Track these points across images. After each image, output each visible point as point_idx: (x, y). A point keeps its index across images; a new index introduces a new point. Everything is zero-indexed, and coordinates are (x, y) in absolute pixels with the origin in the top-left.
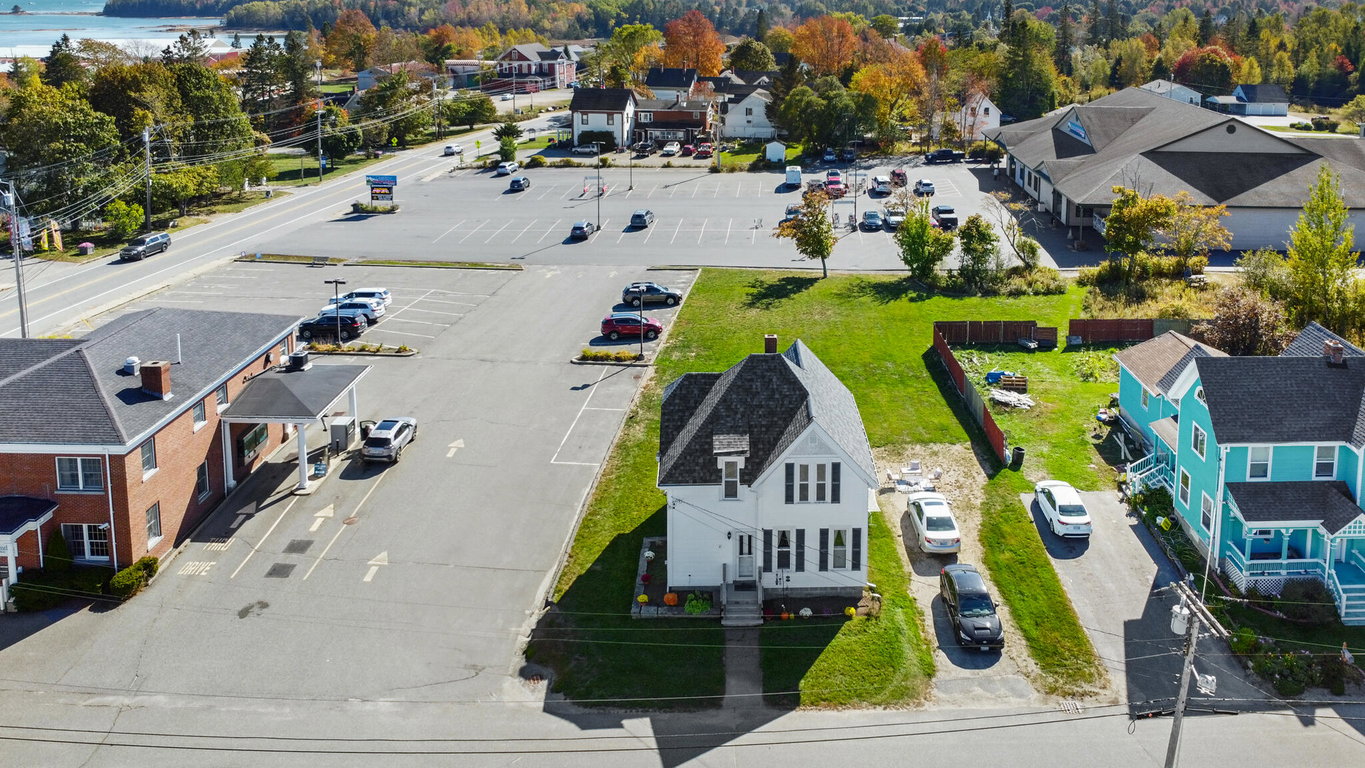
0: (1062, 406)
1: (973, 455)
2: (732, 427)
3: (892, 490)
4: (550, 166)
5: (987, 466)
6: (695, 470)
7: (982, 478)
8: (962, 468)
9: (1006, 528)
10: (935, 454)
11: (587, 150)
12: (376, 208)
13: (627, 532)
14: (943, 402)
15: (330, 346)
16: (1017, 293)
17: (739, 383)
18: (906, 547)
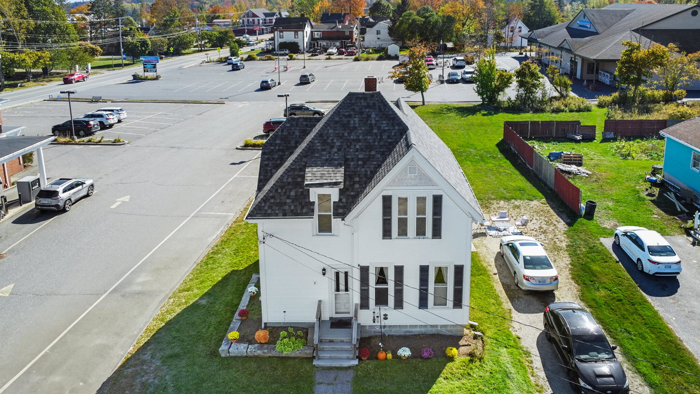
0: (614, 174)
1: (549, 208)
2: (327, 160)
3: (484, 235)
4: (260, 60)
5: (564, 216)
6: (285, 204)
7: (562, 225)
8: (543, 218)
9: (595, 267)
10: (518, 207)
11: (283, 52)
12: (147, 77)
13: (241, 268)
14: (517, 172)
15: (67, 139)
16: (557, 111)
17: (337, 119)
18: (503, 284)
